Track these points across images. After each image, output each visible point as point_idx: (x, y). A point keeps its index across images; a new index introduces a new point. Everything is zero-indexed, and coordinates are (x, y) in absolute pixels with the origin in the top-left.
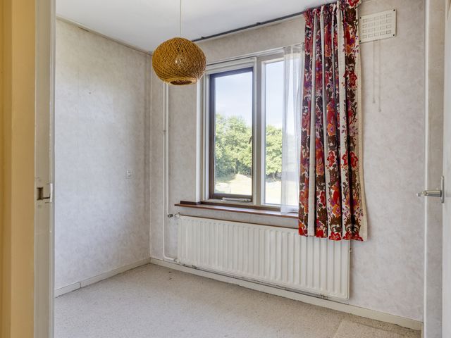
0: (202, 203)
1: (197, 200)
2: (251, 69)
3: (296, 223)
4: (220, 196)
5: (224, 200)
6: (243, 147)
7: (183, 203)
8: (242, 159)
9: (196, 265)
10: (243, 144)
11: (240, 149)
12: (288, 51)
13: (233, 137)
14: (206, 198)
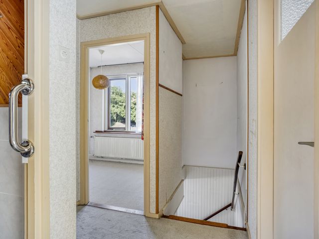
0: (105, 131)
1: (103, 130)
2: (125, 79)
3: (140, 136)
4: (112, 129)
5: (114, 130)
6: (120, 105)
7: (97, 132)
8: (120, 113)
9: (103, 156)
10: (120, 103)
11: (119, 106)
12: (138, 74)
13: (114, 99)
14: (106, 129)
